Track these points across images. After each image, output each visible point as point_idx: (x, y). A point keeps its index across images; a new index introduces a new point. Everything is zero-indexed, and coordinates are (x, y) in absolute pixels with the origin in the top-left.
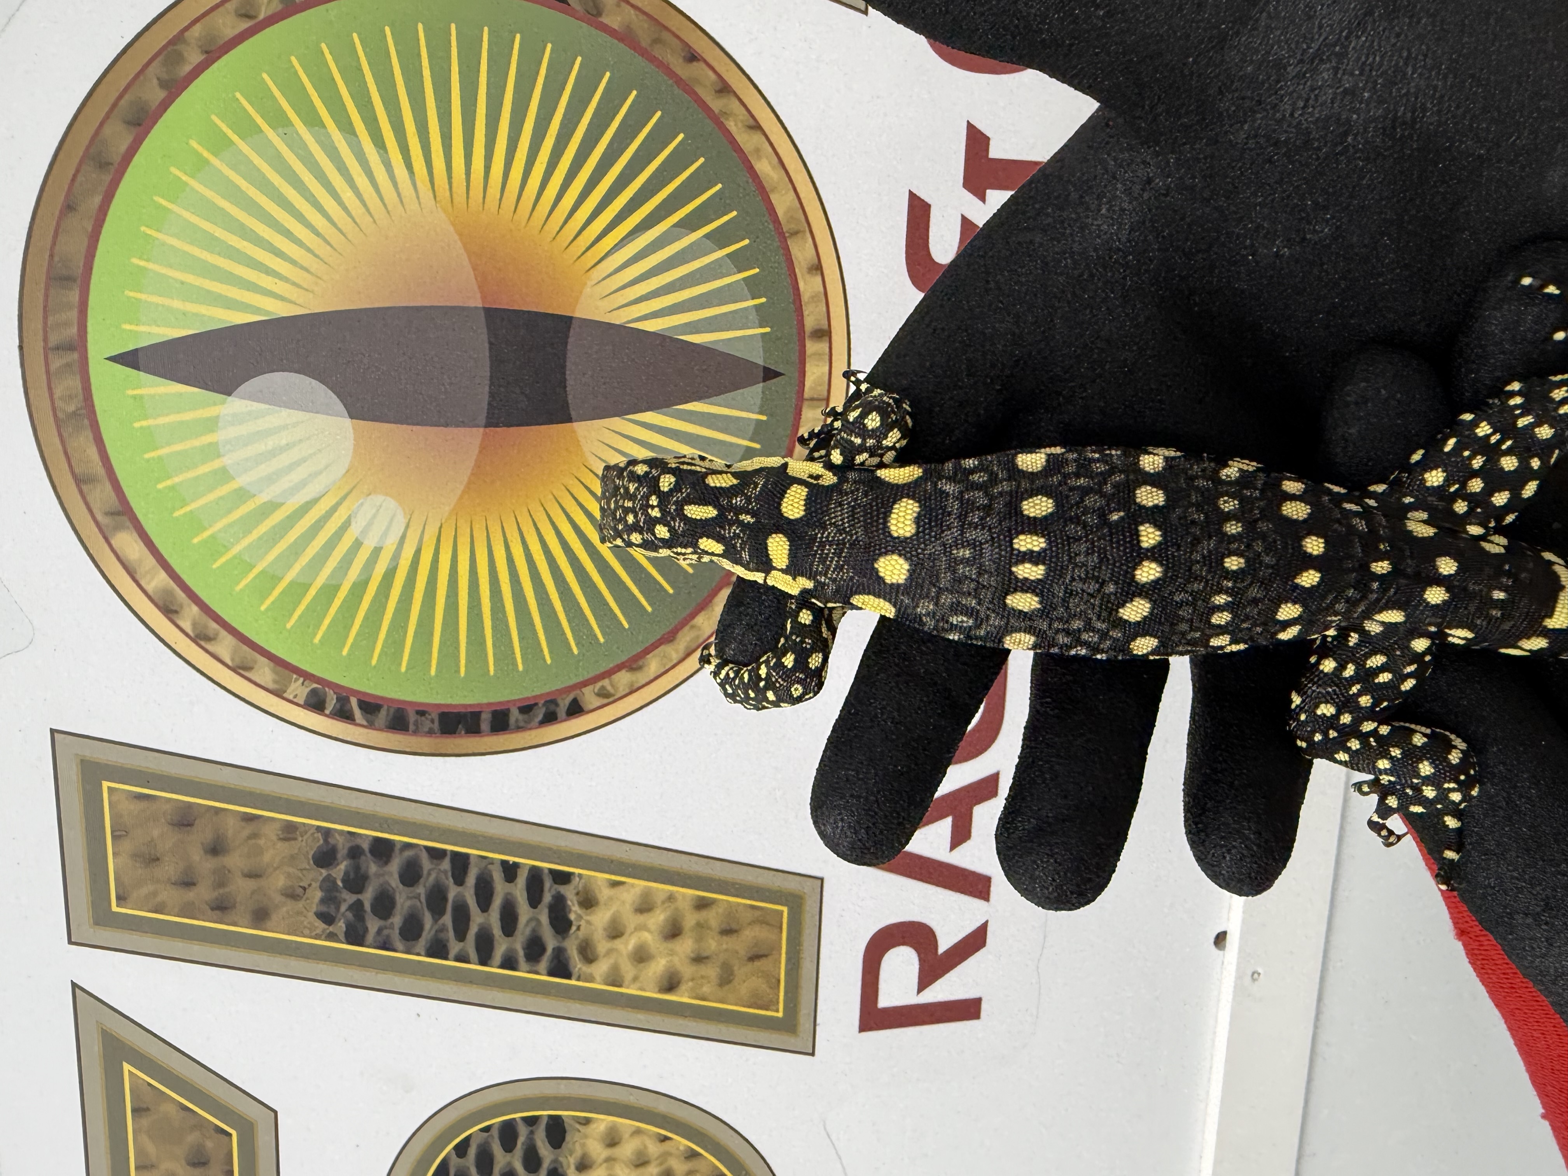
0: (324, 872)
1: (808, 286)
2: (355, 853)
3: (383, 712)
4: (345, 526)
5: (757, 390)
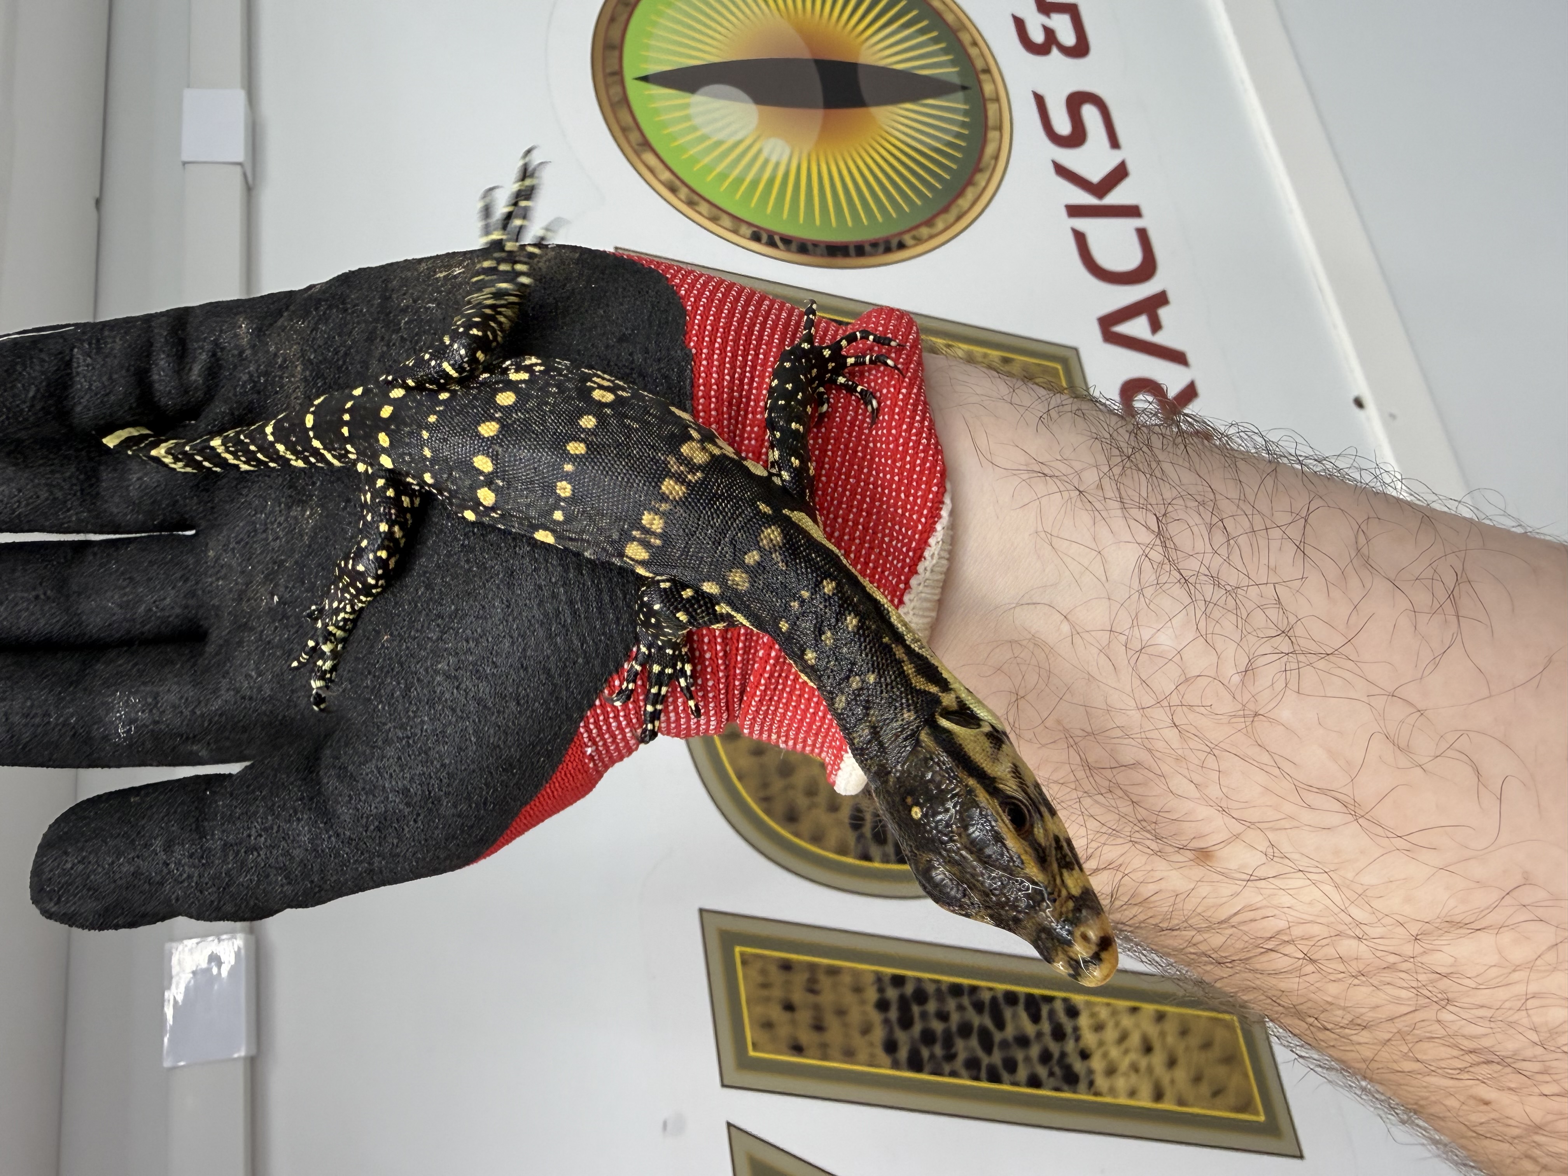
3: (794, 244)
4: (760, 152)
5: (960, 95)
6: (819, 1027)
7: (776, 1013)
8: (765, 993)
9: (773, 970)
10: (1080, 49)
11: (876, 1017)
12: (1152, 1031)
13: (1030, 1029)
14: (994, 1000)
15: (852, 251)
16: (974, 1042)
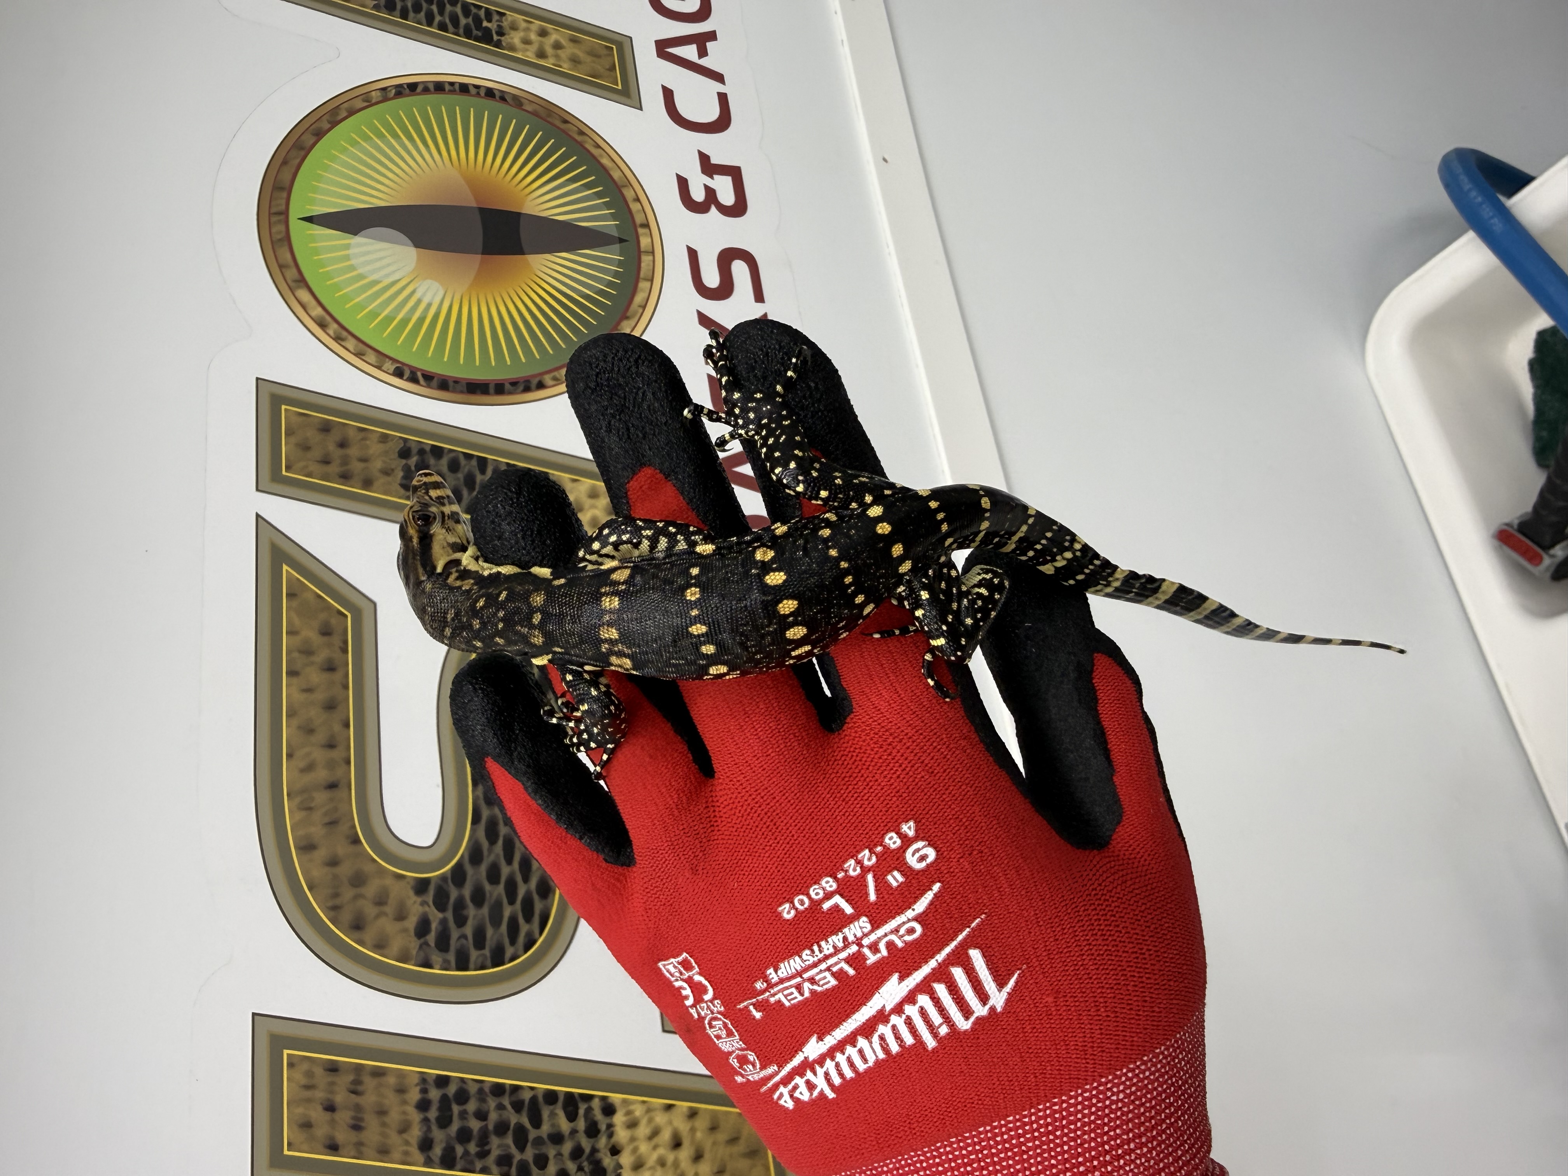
0: (404, 462)
1: (635, 207)
2: (421, 452)
3: (435, 379)
4: (413, 292)
5: (617, 247)
6: (357, 1127)
7: (317, 1114)
8: (309, 1094)
9: (319, 1071)
10: (738, 209)
11: (416, 1117)
12: (683, 1126)
13: (565, 1126)
14: (534, 1099)
15: (492, 389)
16: (509, 1140)
